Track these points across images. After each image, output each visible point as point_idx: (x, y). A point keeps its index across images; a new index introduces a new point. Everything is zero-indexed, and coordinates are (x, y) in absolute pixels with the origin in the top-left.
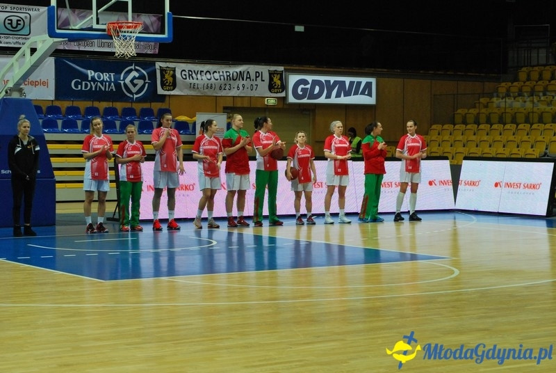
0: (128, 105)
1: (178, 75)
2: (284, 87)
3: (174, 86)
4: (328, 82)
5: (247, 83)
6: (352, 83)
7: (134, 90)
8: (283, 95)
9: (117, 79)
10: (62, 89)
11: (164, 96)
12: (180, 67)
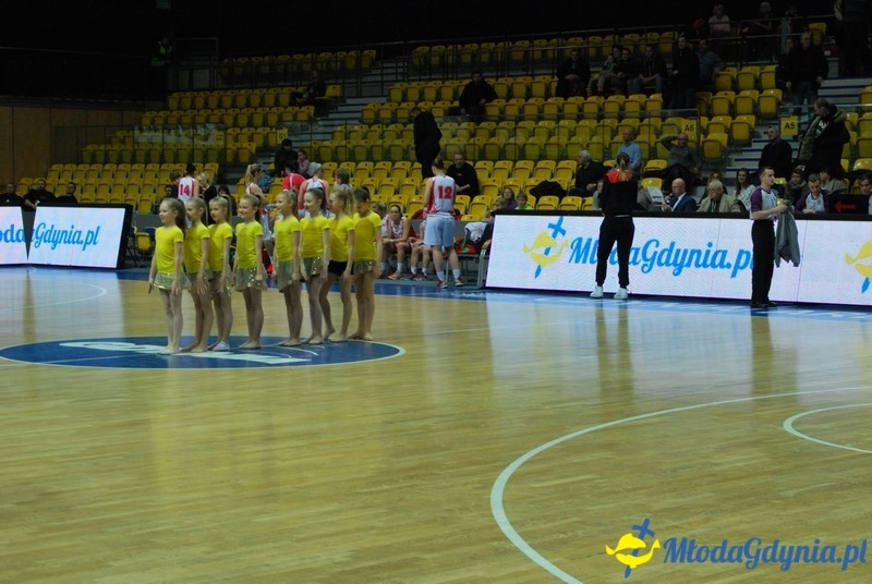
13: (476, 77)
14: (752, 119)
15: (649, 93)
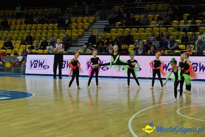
14: (83, 30)
15: (54, 23)
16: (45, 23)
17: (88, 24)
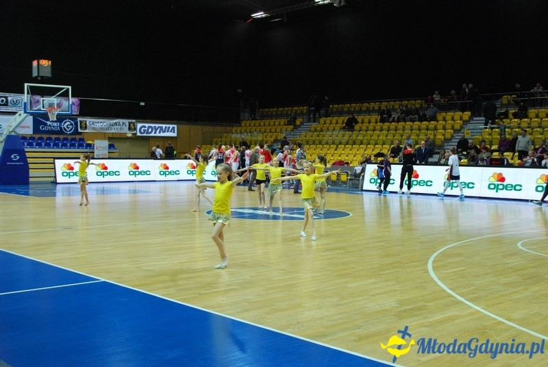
0: (65, 136)
1: (88, 124)
2: (135, 129)
3: (86, 128)
4: (155, 127)
5: (119, 127)
6: (166, 127)
7: (68, 130)
8: (135, 132)
9: (60, 125)
10: (36, 130)
11: (81, 133)
12: (89, 120)
13: (351, 116)
14: (452, 131)
15: (413, 122)
16: (400, 122)
17: (461, 122)
